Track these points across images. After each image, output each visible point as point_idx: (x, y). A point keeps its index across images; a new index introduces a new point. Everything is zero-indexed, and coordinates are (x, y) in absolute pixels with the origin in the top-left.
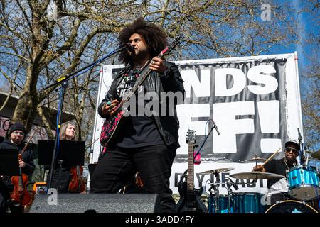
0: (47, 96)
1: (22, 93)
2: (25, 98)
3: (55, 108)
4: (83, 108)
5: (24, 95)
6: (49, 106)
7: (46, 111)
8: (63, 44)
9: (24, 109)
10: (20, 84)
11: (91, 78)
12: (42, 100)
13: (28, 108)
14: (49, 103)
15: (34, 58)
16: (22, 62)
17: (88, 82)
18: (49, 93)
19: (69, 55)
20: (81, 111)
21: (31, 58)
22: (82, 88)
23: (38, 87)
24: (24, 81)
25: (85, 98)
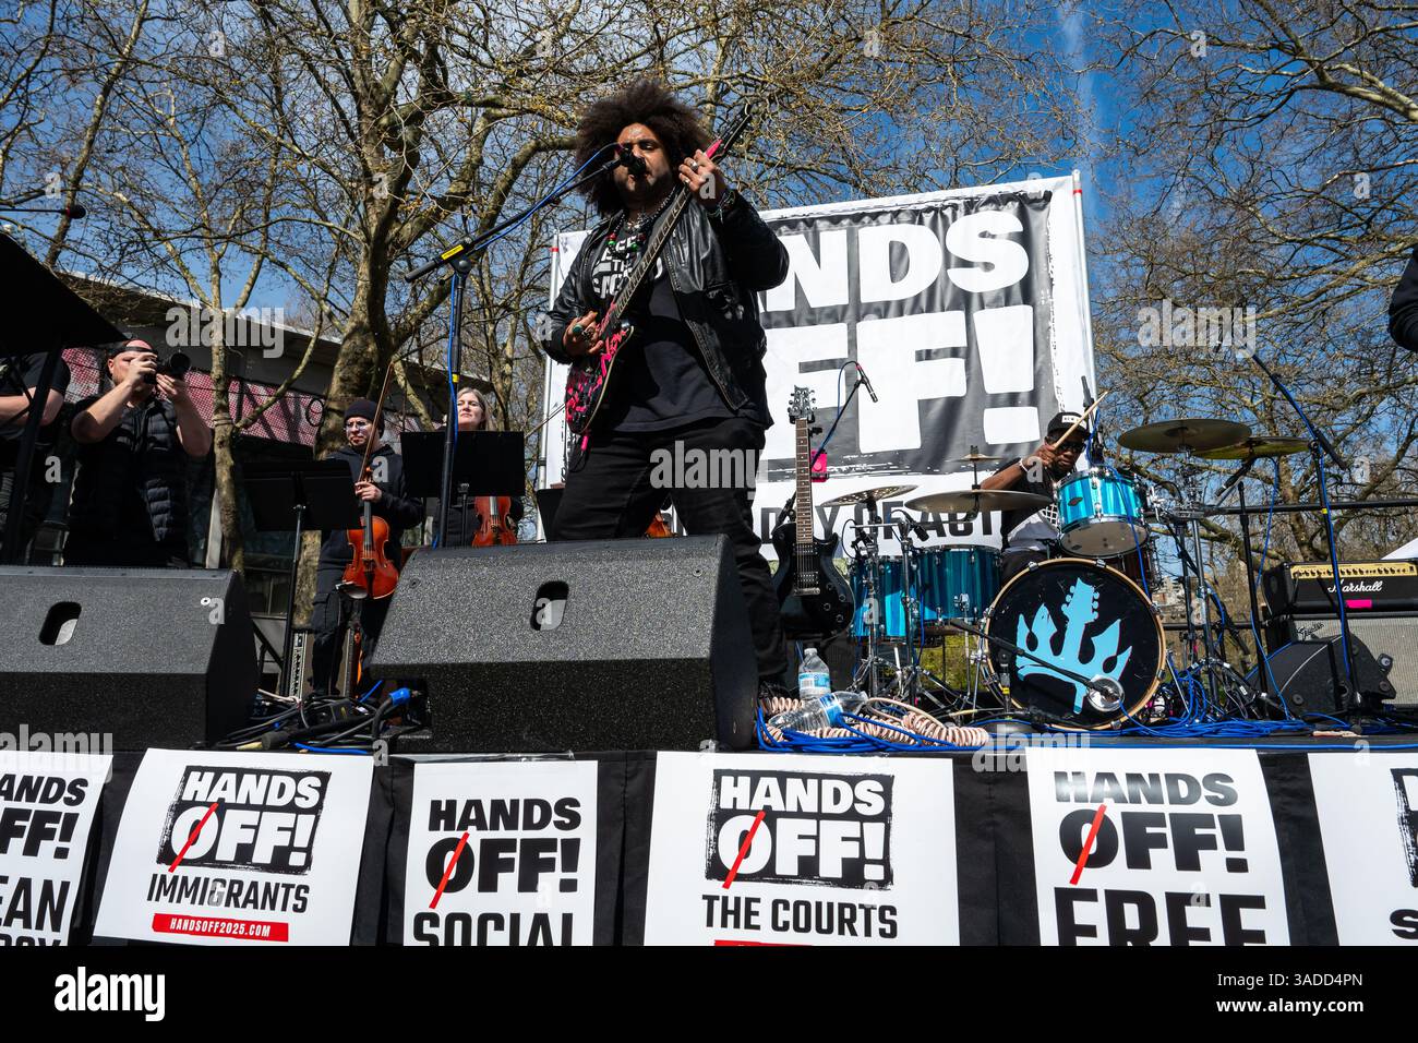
0: (414, 331)
1: (349, 326)
2: (357, 340)
3: (437, 366)
4: (510, 361)
5: (355, 330)
6: (421, 360)
7: (413, 372)
8: (445, 188)
9: (356, 369)
10: (342, 304)
11: (527, 282)
12: (402, 341)
13: (369, 364)
14: (420, 349)
15: (373, 230)
16: (344, 245)
17: (521, 292)
18: (419, 322)
19: (465, 219)
20: (507, 368)
21: (365, 229)
22: (506, 306)
23: (391, 308)
24: (350, 296)
25: (514, 335)
